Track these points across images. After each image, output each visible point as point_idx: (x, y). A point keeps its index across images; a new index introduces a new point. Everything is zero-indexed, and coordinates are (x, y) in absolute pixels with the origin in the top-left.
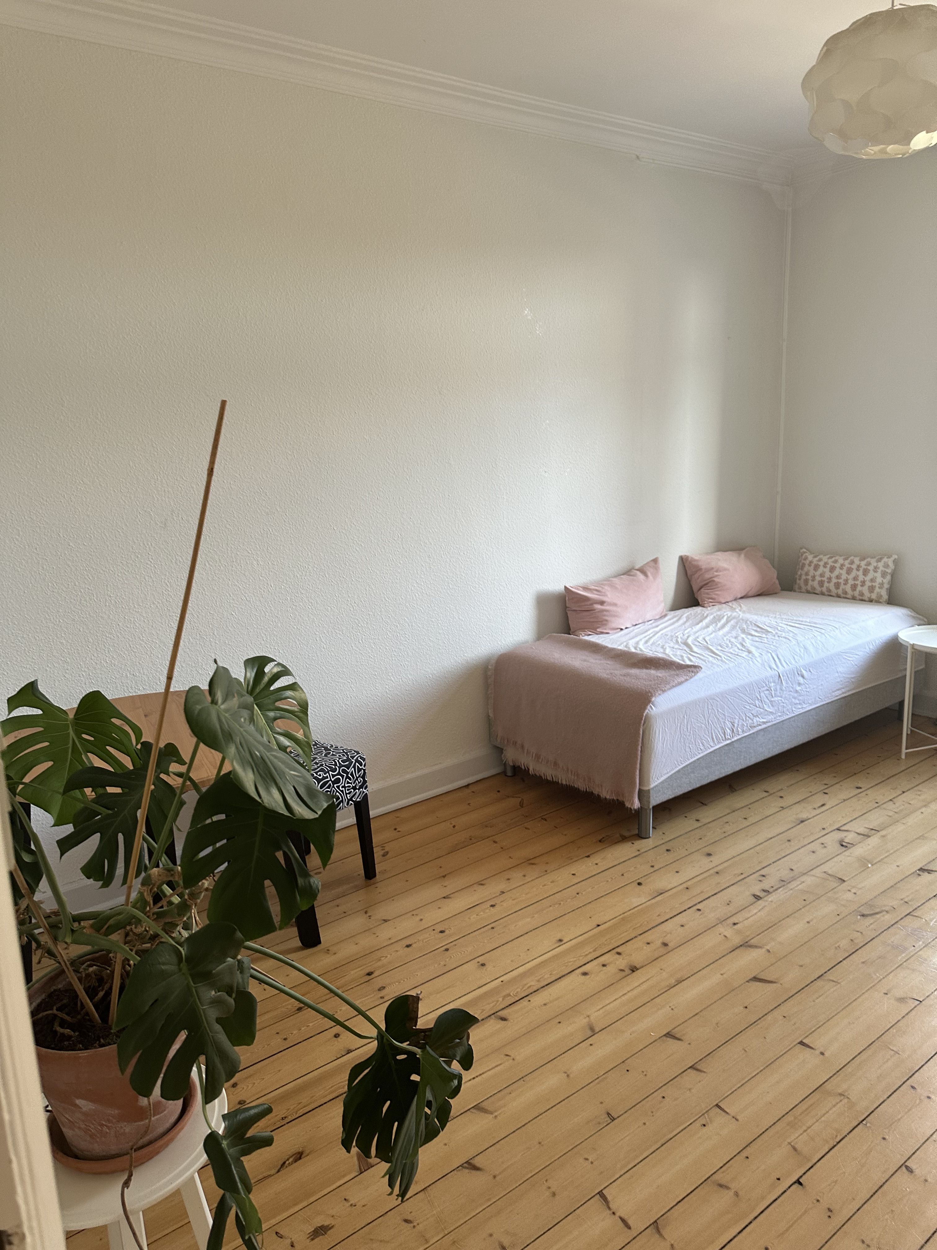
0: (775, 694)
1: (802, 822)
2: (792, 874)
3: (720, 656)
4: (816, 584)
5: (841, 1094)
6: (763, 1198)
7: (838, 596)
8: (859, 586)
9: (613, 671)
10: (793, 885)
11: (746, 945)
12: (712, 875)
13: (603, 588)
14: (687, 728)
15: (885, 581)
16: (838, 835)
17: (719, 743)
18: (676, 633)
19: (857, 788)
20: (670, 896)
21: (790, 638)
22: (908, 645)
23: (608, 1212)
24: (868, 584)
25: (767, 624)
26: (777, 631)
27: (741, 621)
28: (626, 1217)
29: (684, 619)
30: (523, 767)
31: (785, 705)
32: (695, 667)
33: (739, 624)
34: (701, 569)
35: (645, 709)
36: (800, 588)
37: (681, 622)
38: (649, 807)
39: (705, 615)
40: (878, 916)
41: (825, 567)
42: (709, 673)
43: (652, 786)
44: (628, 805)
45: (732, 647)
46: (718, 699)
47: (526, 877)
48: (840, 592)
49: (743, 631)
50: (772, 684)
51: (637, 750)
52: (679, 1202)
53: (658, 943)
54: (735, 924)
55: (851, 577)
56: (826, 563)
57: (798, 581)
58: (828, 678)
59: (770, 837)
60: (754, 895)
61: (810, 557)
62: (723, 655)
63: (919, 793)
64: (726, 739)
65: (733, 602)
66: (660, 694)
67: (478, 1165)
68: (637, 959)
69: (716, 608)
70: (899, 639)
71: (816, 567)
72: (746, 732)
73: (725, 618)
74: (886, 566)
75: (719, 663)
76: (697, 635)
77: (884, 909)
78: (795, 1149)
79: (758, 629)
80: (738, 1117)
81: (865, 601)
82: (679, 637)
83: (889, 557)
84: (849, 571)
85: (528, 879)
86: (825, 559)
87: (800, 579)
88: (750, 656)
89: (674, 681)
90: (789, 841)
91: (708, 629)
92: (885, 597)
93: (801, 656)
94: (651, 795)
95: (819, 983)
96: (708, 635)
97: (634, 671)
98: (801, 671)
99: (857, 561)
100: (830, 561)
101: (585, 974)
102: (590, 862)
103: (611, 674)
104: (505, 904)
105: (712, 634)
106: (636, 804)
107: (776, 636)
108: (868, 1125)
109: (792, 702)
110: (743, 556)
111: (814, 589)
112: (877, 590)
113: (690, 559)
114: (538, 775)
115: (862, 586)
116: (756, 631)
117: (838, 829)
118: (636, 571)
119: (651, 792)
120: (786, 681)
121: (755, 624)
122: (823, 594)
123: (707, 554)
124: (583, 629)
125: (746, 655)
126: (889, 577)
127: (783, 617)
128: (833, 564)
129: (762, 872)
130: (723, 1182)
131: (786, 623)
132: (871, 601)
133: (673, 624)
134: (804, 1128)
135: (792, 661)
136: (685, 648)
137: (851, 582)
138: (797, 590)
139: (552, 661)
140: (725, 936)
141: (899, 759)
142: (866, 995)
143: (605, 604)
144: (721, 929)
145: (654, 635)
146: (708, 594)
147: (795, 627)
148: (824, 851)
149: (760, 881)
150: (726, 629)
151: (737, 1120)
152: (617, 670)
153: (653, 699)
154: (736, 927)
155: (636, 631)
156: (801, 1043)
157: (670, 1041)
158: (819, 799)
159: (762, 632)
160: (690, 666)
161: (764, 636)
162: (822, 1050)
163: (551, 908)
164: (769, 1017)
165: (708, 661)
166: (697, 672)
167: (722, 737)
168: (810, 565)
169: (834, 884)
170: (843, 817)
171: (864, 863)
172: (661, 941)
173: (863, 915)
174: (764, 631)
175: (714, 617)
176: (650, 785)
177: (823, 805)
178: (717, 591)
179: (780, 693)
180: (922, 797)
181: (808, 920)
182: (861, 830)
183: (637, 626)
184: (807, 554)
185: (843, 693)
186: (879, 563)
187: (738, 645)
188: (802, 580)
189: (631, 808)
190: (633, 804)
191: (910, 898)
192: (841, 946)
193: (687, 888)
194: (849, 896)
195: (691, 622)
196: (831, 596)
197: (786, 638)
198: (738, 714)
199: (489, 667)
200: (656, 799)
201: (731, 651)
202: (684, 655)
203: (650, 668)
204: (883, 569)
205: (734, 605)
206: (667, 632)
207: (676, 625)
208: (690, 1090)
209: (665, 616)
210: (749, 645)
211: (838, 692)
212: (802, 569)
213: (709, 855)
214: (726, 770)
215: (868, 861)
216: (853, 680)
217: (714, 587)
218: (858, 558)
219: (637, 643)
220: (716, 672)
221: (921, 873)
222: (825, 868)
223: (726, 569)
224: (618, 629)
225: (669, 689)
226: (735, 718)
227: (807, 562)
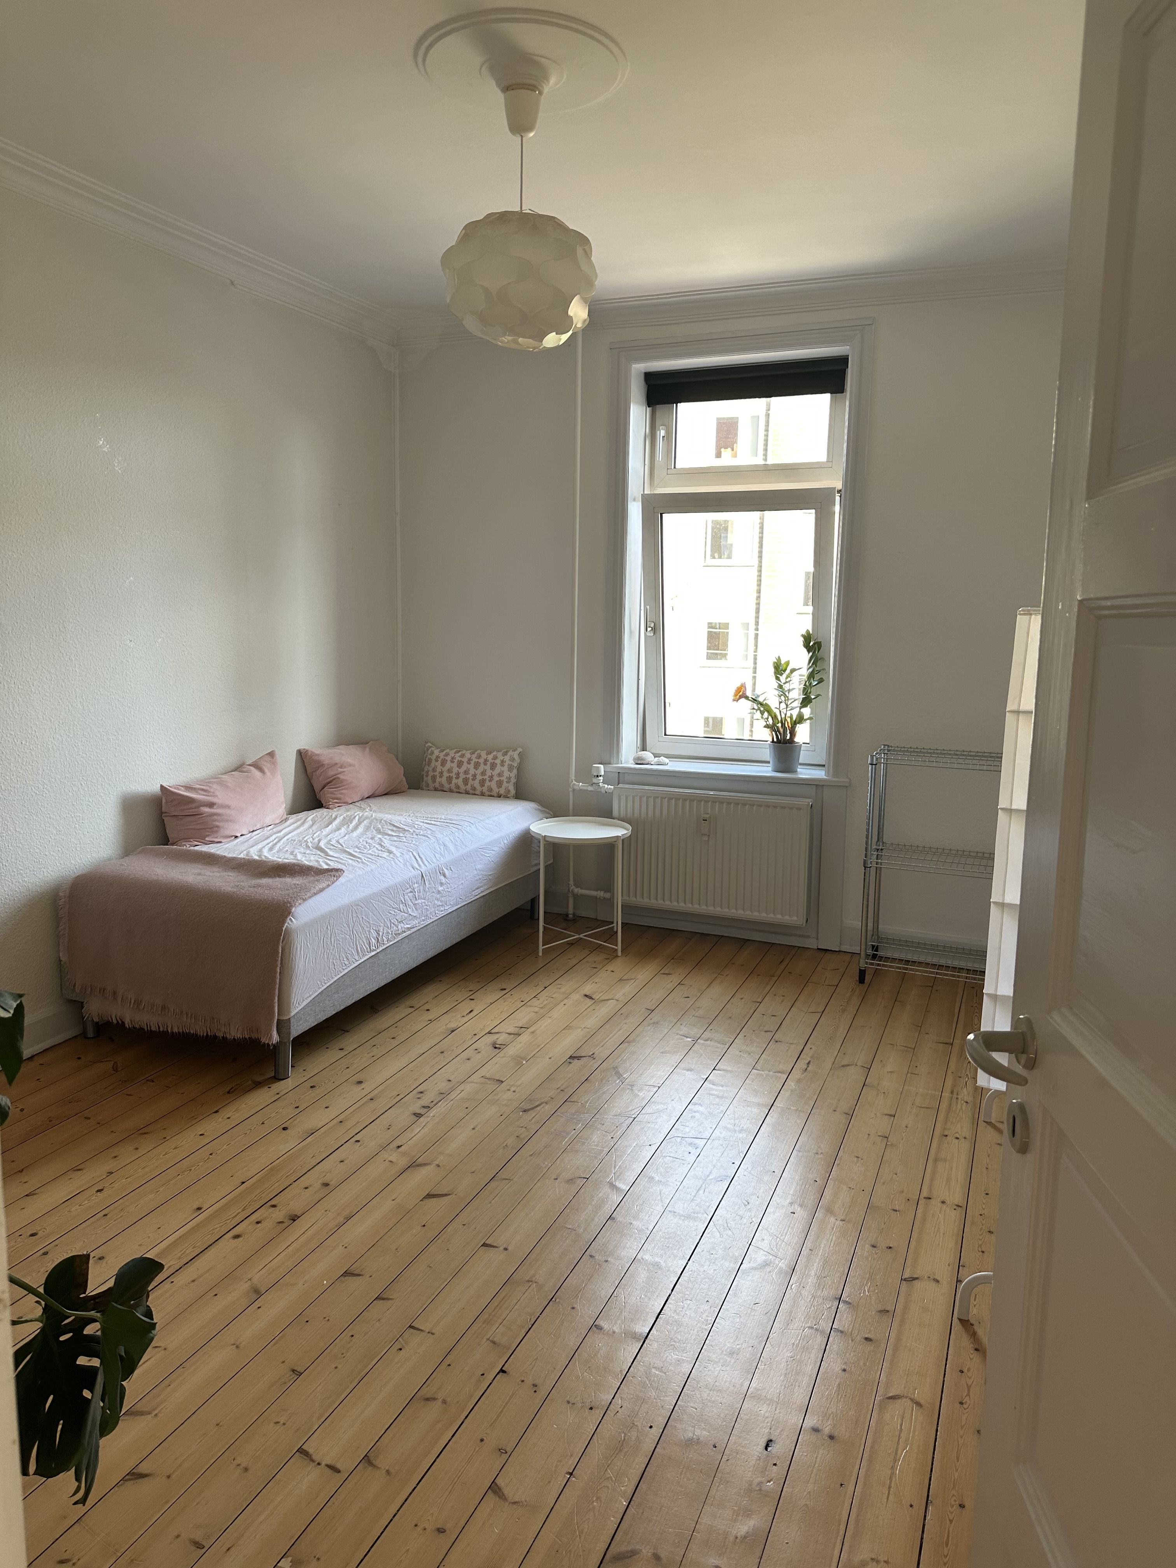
0: (418, 896)
1: (453, 1031)
2: (450, 1085)
3: (359, 858)
4: (444, 780)
5: (529, 1281)
6: (471, 1396)
7: (467, 793)
8: (487, 781)
9: (239, 883)
10: (452, 1096)
11: (414, 1165)
12: (366, 1102)
13: (210, 787)
14: (331, 942)
15: (511, 775)
16: (491, 1039)
17: (364, 955)
18: (304, 837)
19: (502, 990)
20: (323, 1134)
21: (429, 836)
22: (540, 838)
23: (312, 1465)
24: (496, 778)
25: (402, 822)
26: (414, 829)
27: (375, 821)
28: (332, 1463)
29: (309, 822)
30: (115, 1022)
31: (428, 907)
32: (337, 870)
33: (373, 824)
34: (323, 765)
35: (284, 922)
36: (428, 785)
37: (306, 825)
38: (289, 1039)
39: (333, 816)
40: (538, 1108)
41: (452, 762)
42: (351, 876)
43: (292, 1014)
44: (264, 1040)
45: (370, 849)
46: (363, 906)
47: (139, 1150)
48: (469, 788)
49: (379, 831)
50: (416, 885)
51: (275, 972)
52: (387, 1429)
53: (317, 1185)
54: (399, 1147)
55: (479, 772)
56: (453, 758)
57: (425, 779)
58: (468, 876)
59: (422, 1052)
60: (414, 1114)
61: (436, 752)
62: (363, 858)
63: (559, 986)
64: (371, 951)
65: (360, 802)
66: (300, 904)
67: (145, 1472)
68: (296, 1207)
69: (343, 808)
70: (531, 832)
71: (444, 763)
72: (391, 941)
73: (357, 818)
74: (513, 760)
75: (361, 865)
76: (329, 838)
77: (543, 1101)
78: (494, 1343)
79: (395, 829)
80: (433, 1331)
81: (493, 796)
82: (309, 841)
83: (514, 751)
84: (477, 765)
85: (141, 1152)
86: (452, 754)
87: (427, 776)
88: (391, 855)
89: (314, 887)
90: (442, 1052)
91: (340, 831)
92: (513, 792)
93: (441, 854)
94: (292, 1024)
95: (493, 1184)
96: (342, 838)
97: (265, 881)
98: (443, 870)
99: (483, 754)
100: (457, 755)
101: (237, 1237)
102: (220, 1118)
103: (238, 886)
104: (116, 1186)
105: (345, 836)
106: (275, 1038)
107: (414, 834)
108: (557, 1300)
109: (434, 904)
110: (367, 750)
111: (443, 786)
112: (505, 785)
113: (310, 753)
114: (138, 1027)
115: (490, 781)
116: (392, 830)
117: (489, 1033)
118: (248, 767)
119: (292, 1021)
120: (429, 881)
121: (390, 823)
122: (451, 791)
123: (328, 747)
124: (187, 839)
125: (387, 856)
126: (515, 771)
127: (416, 815)
128: (460, 759)
129: (419, 1089)
130: (428, 1396)
131: (423, 821)
132: (499, 796)
133: (298, 827)
134: (500, 1321)
135: (433, 859)
136: (319, 852)
137: (479, 777)
138: (425, 788)
139: (155, 878)
140: (391, 1161)
141: (537, 956)
142: (538, 1184)
143: (215, 807)
144: (384, 1155)
145: (278, 842)
146: (332, 793)
147: (432, 824)
148: (479, 1056)
149: (419, 1098)
150: (360, 830)
151: (433, 1334)
152: (243, 881)
153: (293, 909)
154: (400, 1149)
155: (255, 838)
156: (485, 1245)
157: (350, 1279)
158: (467, 1006)
159: (399, 831)
160: (328, 870)
161: (401, 835)
162: (504, 1246)
163: (179, 1177)
164: (449, 1229)
165: (348, 865)
166: (340, 877)
167: (367, 949)
168: (436, 761)
169: (492, 1086)
170: (492, 1020)
171: (519, 1061)
172: (320, 1182)
173: (525, 1111)
174: (401, 830)
175: (344, 818)
176: (291, 1012)
177: (471, 1011)
178: (342, 789)
179: (423, 895)
180: (562, 990)
181: (473, 1127)
182: (512, 1030)
183: (255, 833)
184: (432, 749)
185: (482, 892)
186: (505, 757)
187: (377, 846)
188: (429, 777)
189: (268, 1044)
190: (271, 1038)
191: (564, 1086)
192: (508, 1145)
193: (341, 1122)
194: (509, 1094)
195: (318, 825)
196: (459, 793)
197: (424, 836)
198: (383, 921)
199: (61, 894)
200: (297, 1029)
201: (370, 852)
202: (319, 860)
203: (285, 877)
204: (510, 763)
205: (363, 804)
206: (293, 837)
207: (302, 829)
208: (379, 1320)
209: (286, 820)
210: (388, 845)
211: (477, 891)
212: (429, 764)
213: (360, 1082)
214: (371, 986)
215: (522, 1058)
216: (490, 877)
217: (340, 785)
218: (485, 752)
219: (260, 850)
220: (359, 875)
221: (571, 1060)
222: (481, 1073)
223: (351, 765)
224: (232, 836)
225: (310, 897)
226: (380, 926)
227: (434, 757)
